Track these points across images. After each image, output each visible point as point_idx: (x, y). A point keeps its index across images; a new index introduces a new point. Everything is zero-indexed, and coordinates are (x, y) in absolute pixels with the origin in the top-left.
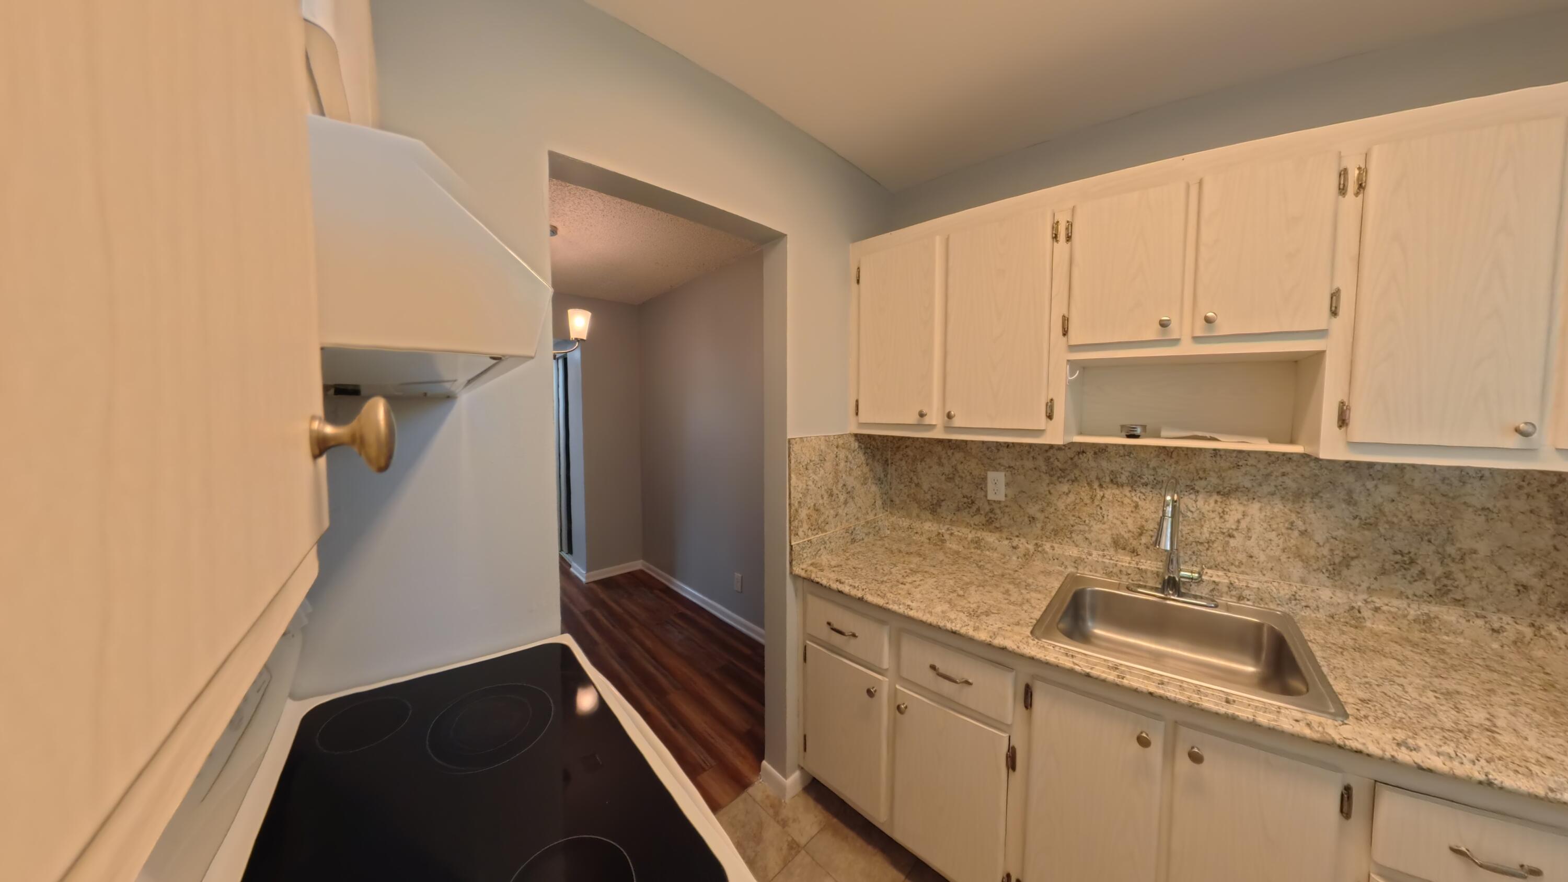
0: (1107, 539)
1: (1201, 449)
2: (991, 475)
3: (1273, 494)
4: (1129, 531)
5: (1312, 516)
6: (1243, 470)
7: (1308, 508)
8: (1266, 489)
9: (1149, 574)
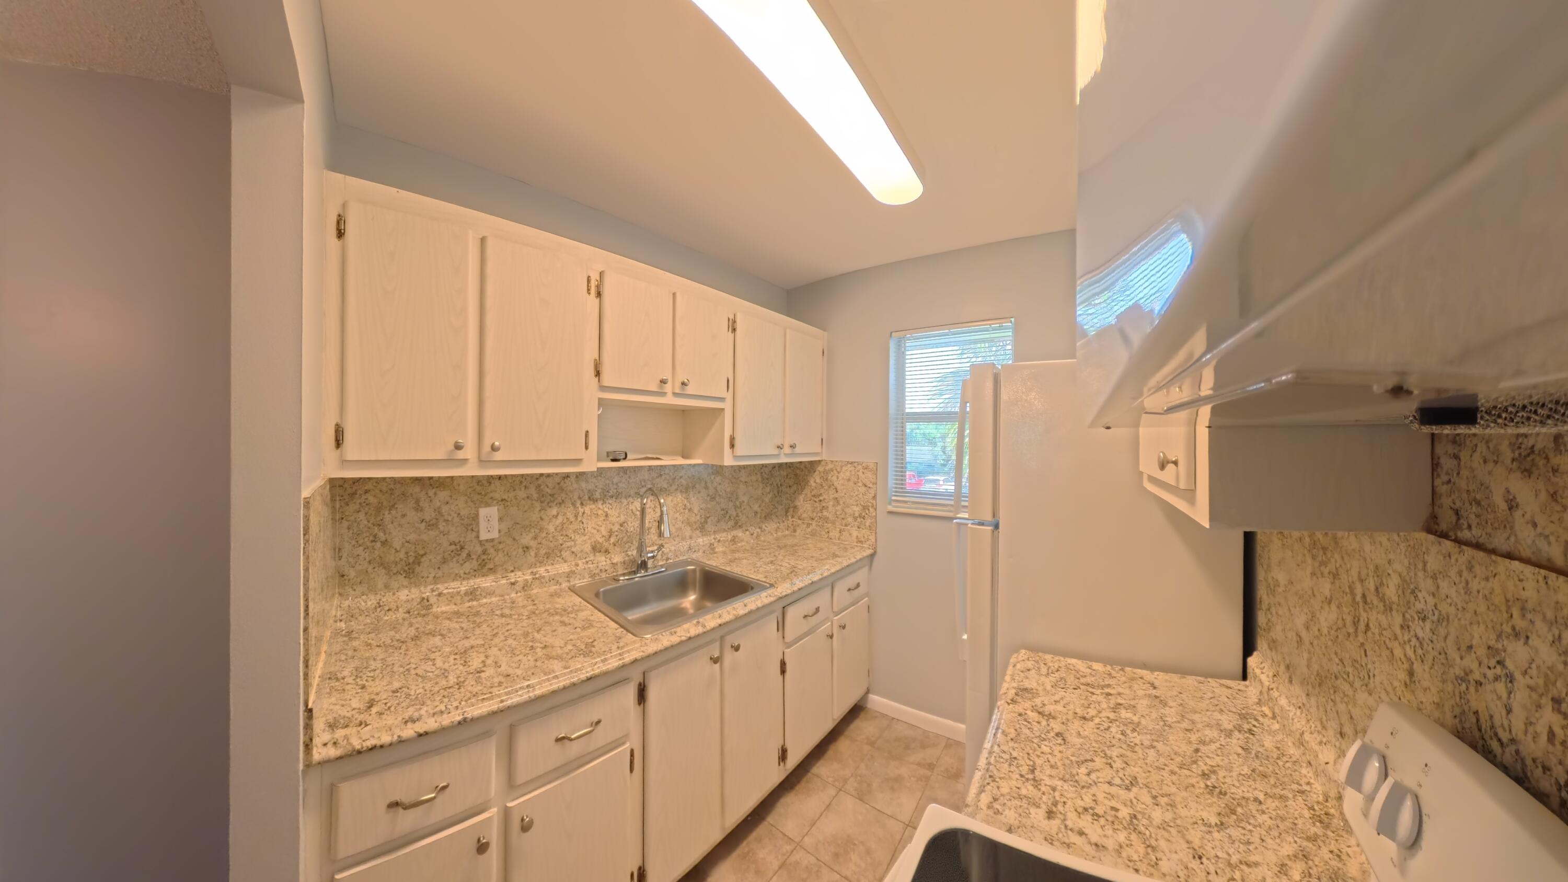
0: (587, 547)
1: (642, 467)
2: (483, 512)
3: (677, 490)
4: (603, 536)
5: (693, 499)
6: (663, 477)
7: (691, 495)
8: (674, 487)
9: (619, 565)
